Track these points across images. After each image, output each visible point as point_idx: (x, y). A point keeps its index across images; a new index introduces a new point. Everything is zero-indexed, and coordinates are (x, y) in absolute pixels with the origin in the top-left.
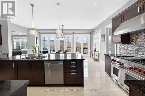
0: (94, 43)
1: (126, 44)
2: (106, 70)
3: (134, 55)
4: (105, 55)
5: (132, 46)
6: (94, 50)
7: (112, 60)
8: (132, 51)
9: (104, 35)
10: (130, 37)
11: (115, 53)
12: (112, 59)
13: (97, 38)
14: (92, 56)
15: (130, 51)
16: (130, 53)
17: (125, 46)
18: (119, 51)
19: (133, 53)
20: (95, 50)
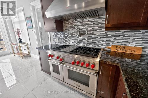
0: (16, 29)
1: (60, 32)
2: (42, 70)
3: (68, 44)
4: (36, 48)
5: (66, 35)
6: (18, 41)
7: (50, 56)
8: (66, 40)
9: (31, 17)
10: (64, 23)
11: (50, 44)
12: (49, 54)
13: (20, 22)
14: (16, 52)
15: (65, 39)
16: (65, 42)
17: (59, 35)
18: (54, 41)
19: (67, 41)
20: (21, 42)
